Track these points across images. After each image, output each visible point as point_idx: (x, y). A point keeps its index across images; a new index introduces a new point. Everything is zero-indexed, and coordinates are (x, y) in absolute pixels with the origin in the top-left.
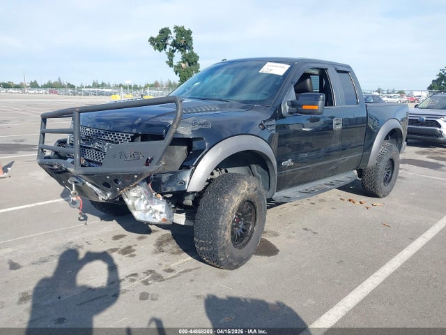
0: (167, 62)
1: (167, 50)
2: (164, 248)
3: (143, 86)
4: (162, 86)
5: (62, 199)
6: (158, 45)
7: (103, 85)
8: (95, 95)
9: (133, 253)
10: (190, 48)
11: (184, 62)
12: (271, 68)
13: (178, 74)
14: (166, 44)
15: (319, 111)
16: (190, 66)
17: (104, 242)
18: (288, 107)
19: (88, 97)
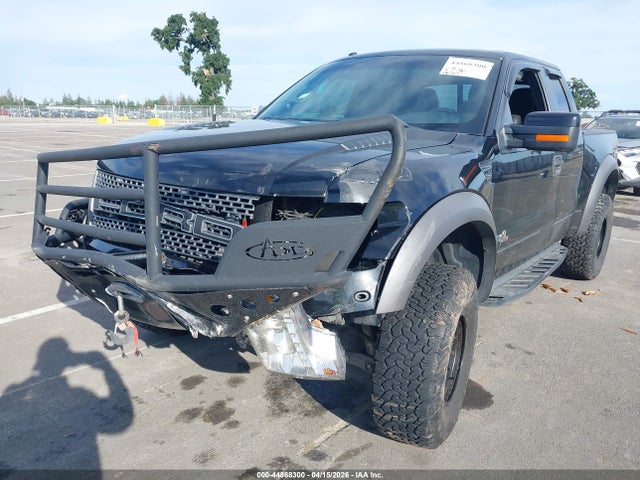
0: (181, 67)
1: (181, 49)
2: (287, 403)
3: (142, 103)
4: (172, 103)
5: (62, 305)
6: (166, 42)
7: (79, 102)
8: (69, 116)
9: (233, 418)
10: (216, 46)
11: (207, 68)
12: (461, 67)
13: (199, 85)
14: (179, 41)
15: (569, 145)
16: (216, 72)
17: (169, 396)
18: (506, 138)
19: (58, 119)
